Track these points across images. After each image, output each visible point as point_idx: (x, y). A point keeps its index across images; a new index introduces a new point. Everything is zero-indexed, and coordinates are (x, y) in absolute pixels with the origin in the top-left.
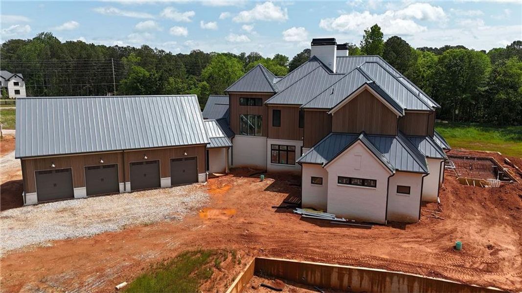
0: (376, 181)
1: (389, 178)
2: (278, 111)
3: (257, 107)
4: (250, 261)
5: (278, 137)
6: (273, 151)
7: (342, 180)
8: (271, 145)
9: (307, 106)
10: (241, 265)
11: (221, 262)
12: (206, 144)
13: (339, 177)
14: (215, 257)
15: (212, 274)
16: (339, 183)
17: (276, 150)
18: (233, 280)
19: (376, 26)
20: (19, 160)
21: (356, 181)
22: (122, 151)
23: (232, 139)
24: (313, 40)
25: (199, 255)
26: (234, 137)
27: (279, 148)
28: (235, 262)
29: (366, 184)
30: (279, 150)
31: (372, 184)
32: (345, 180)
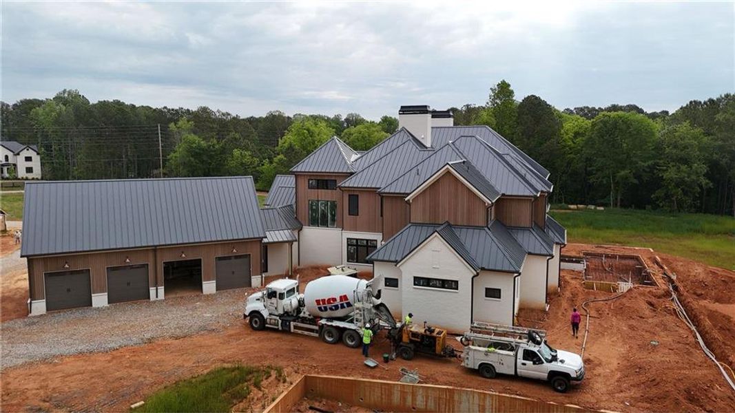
0: (457, 282)
1: (472, 279)
2: (354, 197)
3: (330, 191)
4: (298, 379)
5: (355, 229)
6: (350, 247)
7: (418, 281)
8: (348, 239)
9: (387, 190)
10: (286, 384)
11: (262, 380)
12: (262, 238)
13: (415, 277)
14: (255, 374)
15: (249, 394)
16: (415, 284)
17: (354, 245)
18: (273, 400)
19: (503, 82)
20: (26, 259)
21: (435, 282)
22: (153, 248)
23: (299, 231)
24: (402, 107)
25: (236, 372)
26: (301, 230)
27: (357, 242)
28: (279, 380)
29: (446, 286)
30: (357, 245)
31: (454, 287)
32: (422, 281)
